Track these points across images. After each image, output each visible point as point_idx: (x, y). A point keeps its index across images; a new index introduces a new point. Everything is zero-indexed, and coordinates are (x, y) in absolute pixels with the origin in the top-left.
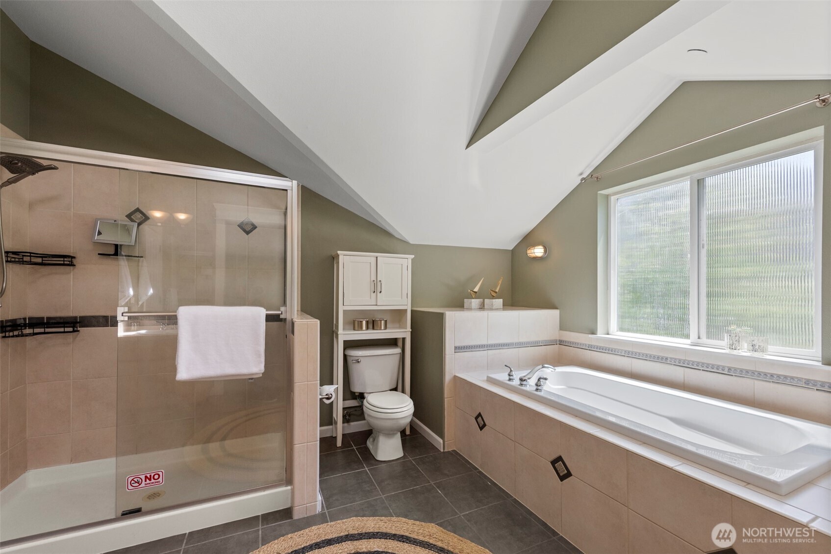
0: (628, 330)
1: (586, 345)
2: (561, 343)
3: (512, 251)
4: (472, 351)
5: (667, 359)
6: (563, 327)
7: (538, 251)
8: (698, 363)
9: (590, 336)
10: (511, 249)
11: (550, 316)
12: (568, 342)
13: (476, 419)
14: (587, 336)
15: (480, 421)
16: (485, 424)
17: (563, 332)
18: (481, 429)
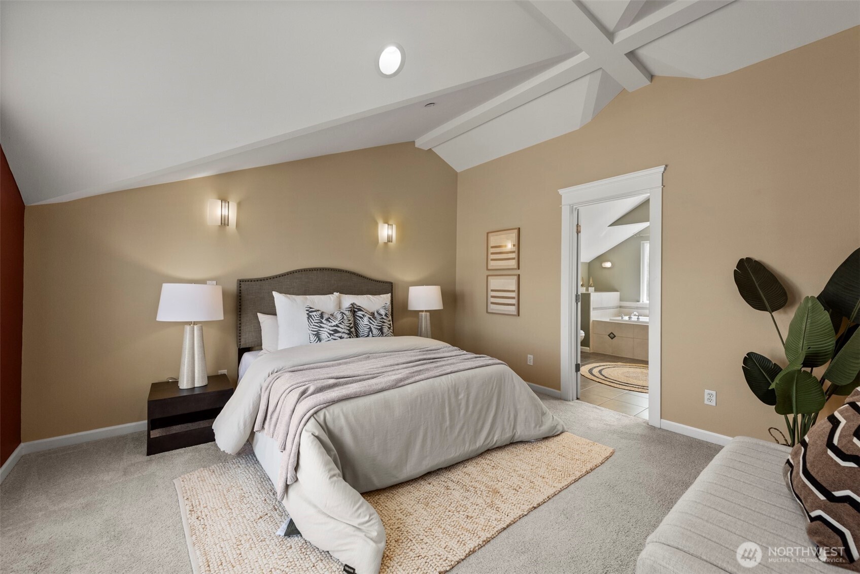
1: (635, 307)
2: (621, 307)
4: (599, 309)
6: (621, 300)
7: (608, 265)
9: (638, 303)
10: (589, 262)
11: (616, 295)
12: (624, 306)
13: (609, 335)
14: (635, 303)
15: (612, 335)
16: (615, 336)
17: (621, 302)
18: (612, 339)
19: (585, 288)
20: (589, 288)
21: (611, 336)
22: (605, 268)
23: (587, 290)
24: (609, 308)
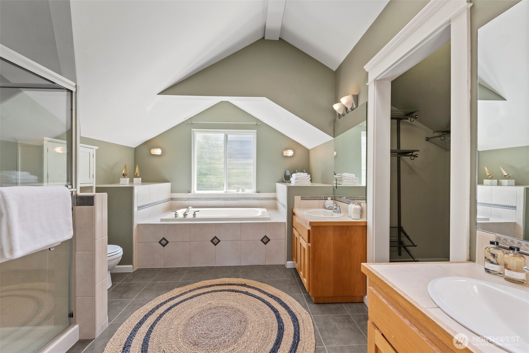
0: (201, 190)
1: (186, 198)
2: (172, 199)
3: (135, 148)
4: (144, 208)
5: (220, 198)
6: (172, 191)
7: (158, 152)
8: (229, 198)
9: (189, 194)
10: (134, 147)
11: (166, 186)
12: (176, 198)
13: (160, 242)
14: (187, 194)
15: (164, 242)
16: (168, 242)
17: (172, 194)
18: (164, 246)
19: (128, 179)
20: (134, 179)
21: (162, 242)
22: (155, 155)
23: (131, 181)
24: (160, 203)
